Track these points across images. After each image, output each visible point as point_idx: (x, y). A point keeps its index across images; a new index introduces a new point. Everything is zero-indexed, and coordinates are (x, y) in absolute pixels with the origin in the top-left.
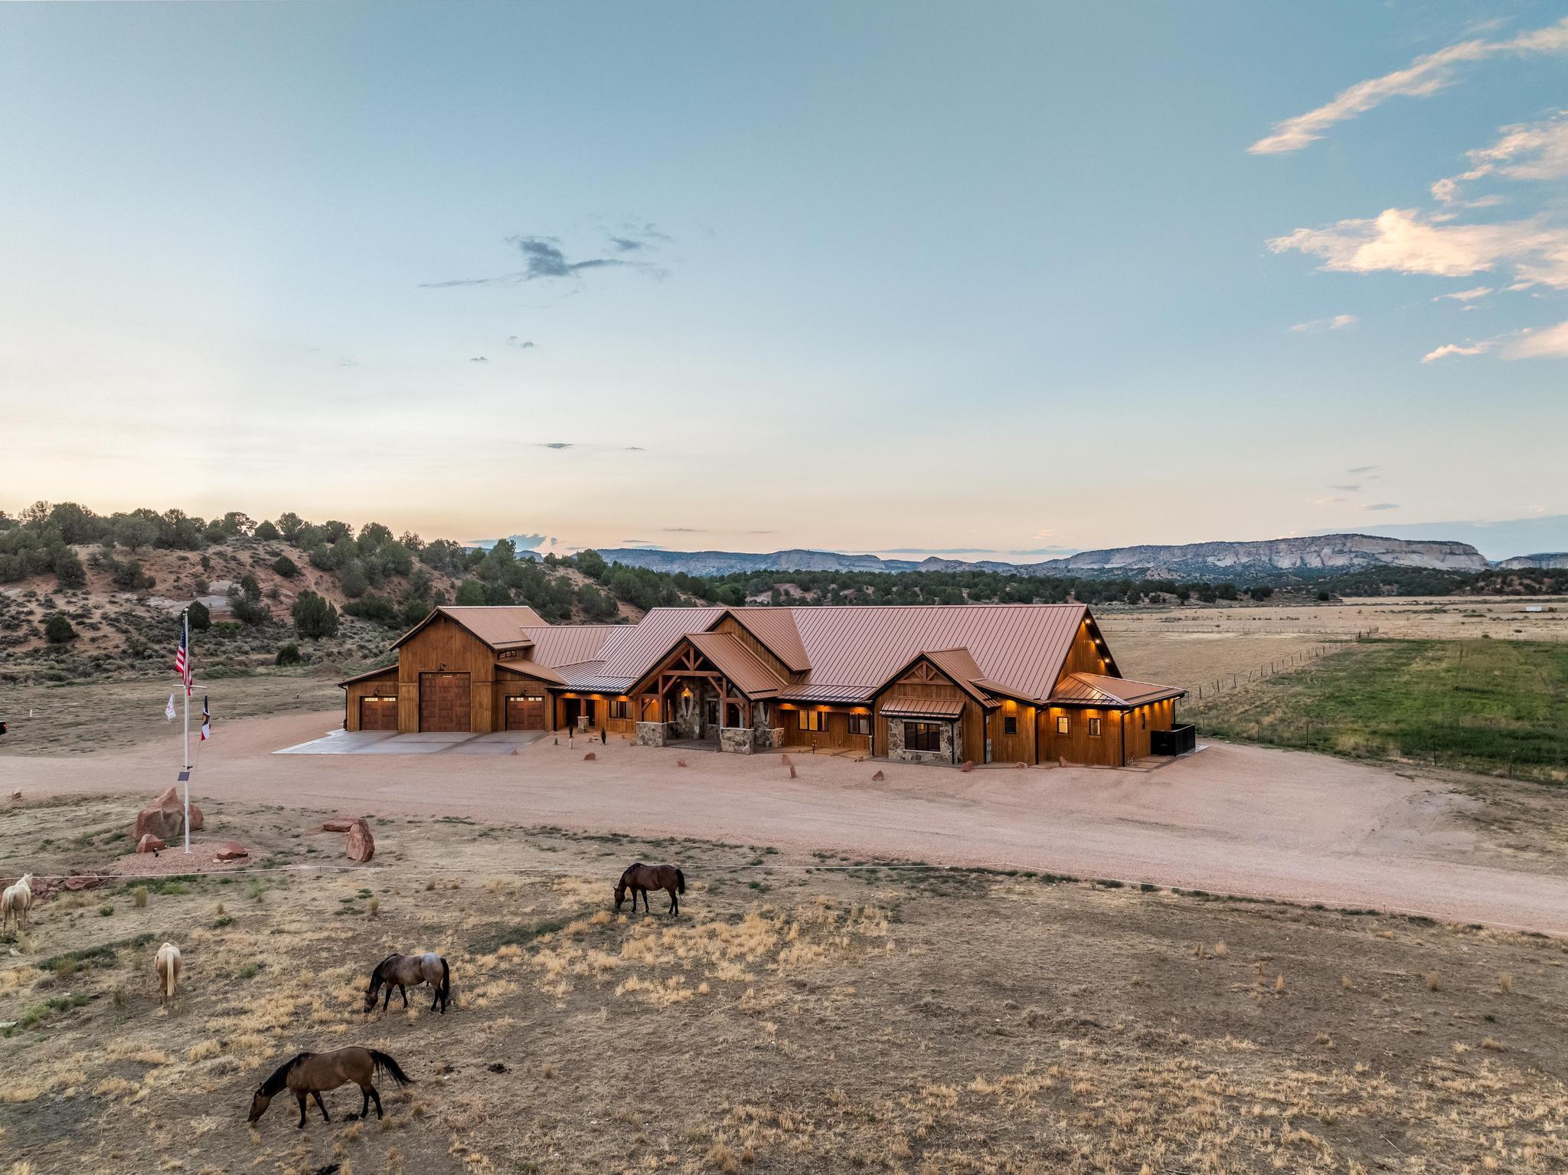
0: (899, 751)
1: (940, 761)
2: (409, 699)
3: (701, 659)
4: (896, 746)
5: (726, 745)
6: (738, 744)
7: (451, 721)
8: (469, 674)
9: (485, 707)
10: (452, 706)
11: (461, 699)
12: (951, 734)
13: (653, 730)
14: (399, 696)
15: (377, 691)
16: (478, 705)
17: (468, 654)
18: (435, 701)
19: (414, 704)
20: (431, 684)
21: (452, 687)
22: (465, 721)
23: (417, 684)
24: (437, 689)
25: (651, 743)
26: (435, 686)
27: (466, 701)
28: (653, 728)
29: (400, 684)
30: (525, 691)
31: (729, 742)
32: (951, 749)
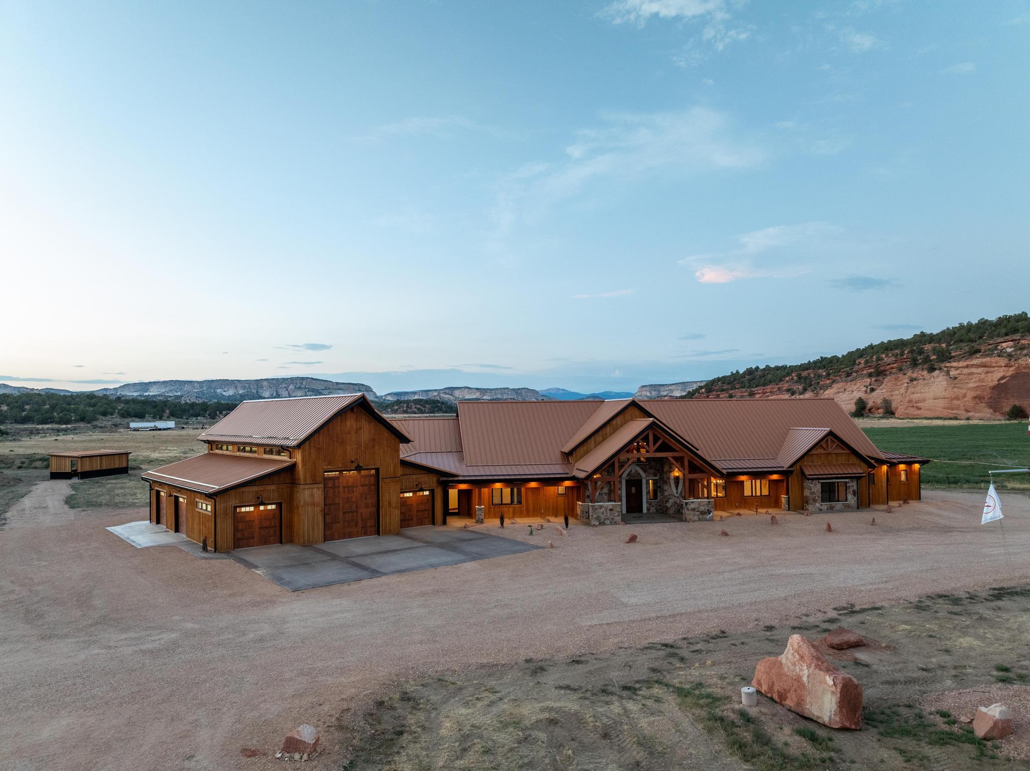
0: (818, 505)
1: (848, 508)
2: (313, 504)
3: (660, 442)
4: (815, 501)
5: (690, 515)
7: (356, 525)
8: (377, 470)
9: (394, 505)
10: (357, 508)
11: (366, 498)
12: (855, 488)
13: (611, 510)
14: (300, 502)
15: (258, 498)
16: (386, 503)
17: (377, 447)
18: (339, 504)
19: (318, 509)
20: (334, 484)
21: (357, 486)
22: (371, 523)
23: (322, 485)
24: (341, 489)
25: (608, 522)
26: (339, 487)
27: (371, 501)
28: (611, 507)
29: (301, 487)
30: (417, 485)
31: (692, 512)
32: (856, 498)
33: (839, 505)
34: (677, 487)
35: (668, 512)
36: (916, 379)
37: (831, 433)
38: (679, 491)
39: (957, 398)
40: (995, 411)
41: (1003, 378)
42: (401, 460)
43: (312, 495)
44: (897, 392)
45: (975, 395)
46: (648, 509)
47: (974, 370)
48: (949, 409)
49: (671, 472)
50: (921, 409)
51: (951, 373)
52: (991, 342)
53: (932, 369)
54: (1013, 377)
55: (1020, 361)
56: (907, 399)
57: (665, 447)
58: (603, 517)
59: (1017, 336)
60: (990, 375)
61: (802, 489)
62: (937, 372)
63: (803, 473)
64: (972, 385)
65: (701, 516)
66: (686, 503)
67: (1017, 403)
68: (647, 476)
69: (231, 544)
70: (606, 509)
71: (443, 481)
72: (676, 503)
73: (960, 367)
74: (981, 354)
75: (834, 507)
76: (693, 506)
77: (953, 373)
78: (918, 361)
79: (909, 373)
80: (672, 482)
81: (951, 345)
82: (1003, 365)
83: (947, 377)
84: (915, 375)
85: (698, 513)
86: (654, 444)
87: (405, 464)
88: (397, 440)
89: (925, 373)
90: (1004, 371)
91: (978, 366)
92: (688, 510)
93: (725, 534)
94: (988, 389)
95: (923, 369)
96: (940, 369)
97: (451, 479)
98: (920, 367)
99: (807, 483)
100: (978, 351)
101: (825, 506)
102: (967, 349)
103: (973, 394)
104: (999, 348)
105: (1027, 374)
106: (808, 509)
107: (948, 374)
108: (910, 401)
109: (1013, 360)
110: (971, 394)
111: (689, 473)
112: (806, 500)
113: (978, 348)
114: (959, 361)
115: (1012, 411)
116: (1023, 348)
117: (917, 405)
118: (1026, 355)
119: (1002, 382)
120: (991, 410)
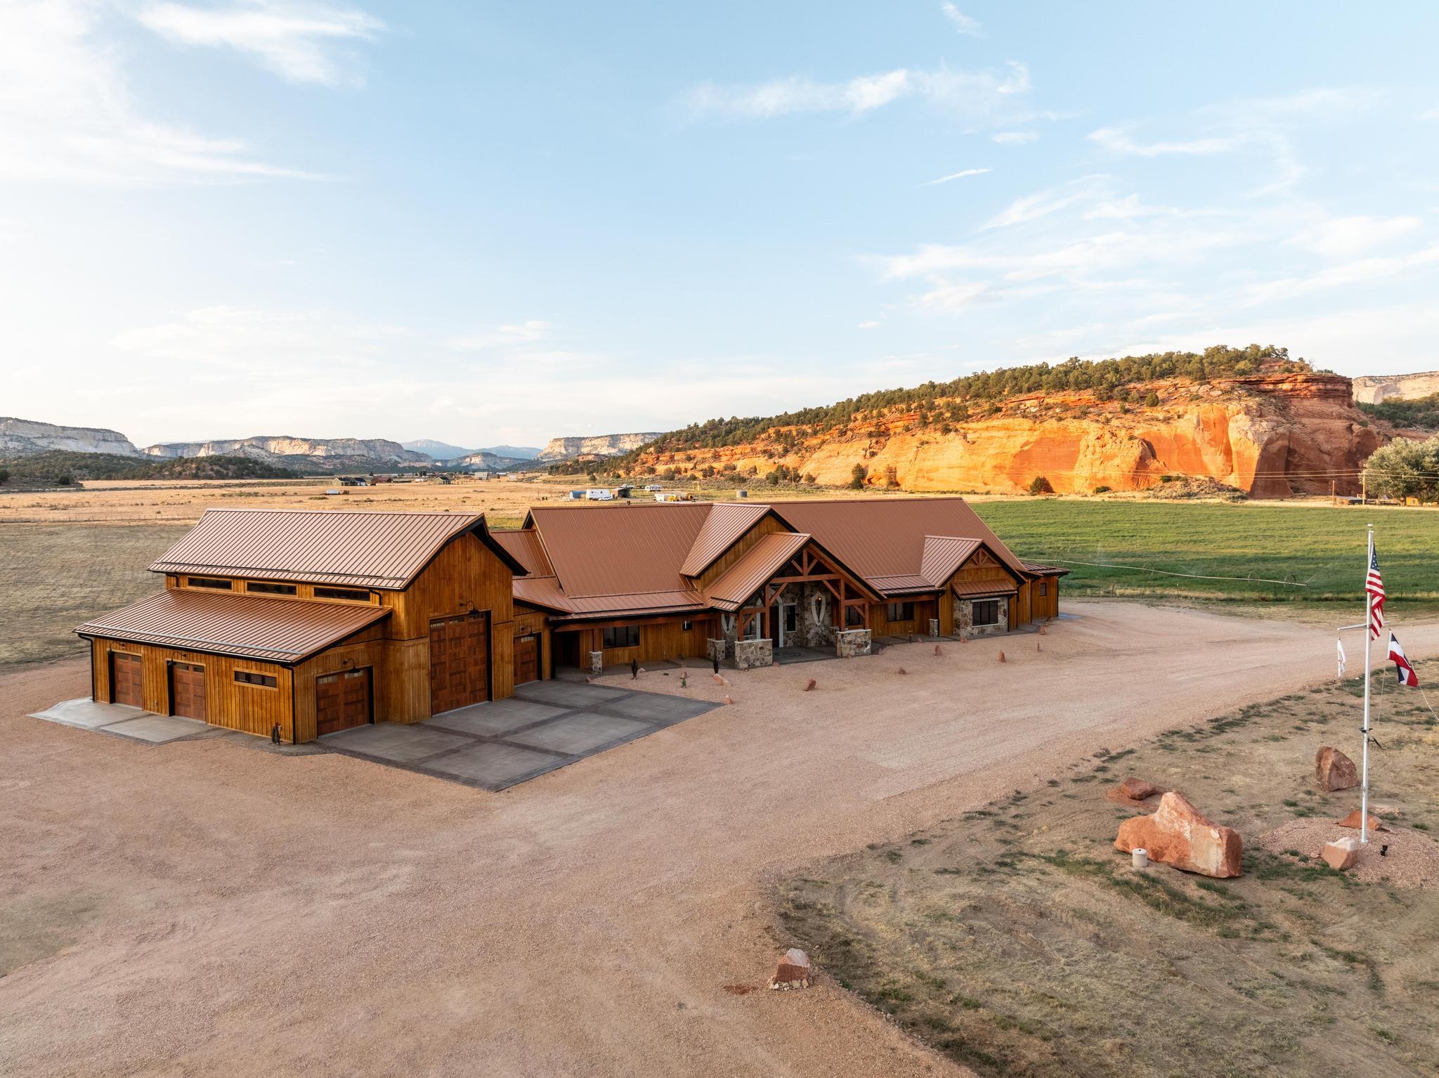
0: (969, 628)
1: (997, 633)
2: (419, 666)
3: (815, 562)
4: (966, 624)
5: (845, 649)
6: (860, 646)
7: (465, 690)
8: (488, 614)
9: (506, 659)
10: (465, 666)
11: (475, 653)
12: (1006, 607)
13: (761, 648)
14: (402, 664)
15: (345, 663)
16: (498, 658)
17: (488, 583)
18: (445, 663)
19: (424, 672)
20: (439, 636)
21: (465, 637)
22: (480, 685)
23: (427, 640)
24: (447, 642)
25: (758, 663)
26: (445, 639)
27: (480, 655)
28: (760, 646)
29: (405, 644)
30: (523, 629)
31: (849, 646)
32: (1006, 619)
33: (989, 628)
34: (819, 614)
35: (809, 645)
36: (927, 443)
37: (983, 546)
38: (821, 619)
39: (975, 468)
40: (1016, 484)
41: (1026, 444)
42: (514, 599)
43: (417, 655)
44: (903, 458)
45: (995, 464)
46: (785, 643)
47: (994, 433)
48: (965, 481)
49: (812, 596)
50: (932, 480)
51: (969, 436)
52: (1013, 399)
53: (946, 430)
54: (1039, 442)
55: (1045, 423)
56: (917, 467)
57: (820, 569)
58: (752, 657)
59: (1041, 393)
60: (1012, 440)
61: (952, 610)
62: (952, 433)
63: (953, 592)
64: (992, 451)
65: (857, 651)
66: (843, 635)
67: (1041, 476)
68: (784, 602)
69: (314, 731)
70: (756, 648)
71: (553, 621)
72: (817, 633)
73: (978, 430)
74: (1002, 413)
75: (984, 630)
76: (849, 638)
77: (970, 436)
78: (928, 419)
79: (919, 434)
80: (814, 608)
81: (967, 401)
82: (1028, 428)
83: (963, 441)
84: (925, 438)
86: (809, 564)
87: (519, 603)
88: (510, 572)
89: (938, 434)
90: (1028, 436)
91: (999, 428)
92: (844, 643)
93: (903, 672)
94: (1009, 456)
95: (935, 430)
96: (956, 430)
97: (562, 618)
98: (931, 426)
99: (957, 604)
100: (999, 410)
101: (976, 630)
102: (986, 407)
103: (993, 462)
104: (1022, 406)
105: (1053, 440)
106: (959, 635)
107: (965, 437)
108: (921, 470)
109: (1038, 422)
110: (990, 463)
111: (846, 598)
112: (957, 624)
113: (999, 405)
114: (978, 421)
115: (1035, 483)
116: (1049, 408)
117: (929, 475)
118: (1052, 417)
119: (1026, 448)
120: (1012, 483)
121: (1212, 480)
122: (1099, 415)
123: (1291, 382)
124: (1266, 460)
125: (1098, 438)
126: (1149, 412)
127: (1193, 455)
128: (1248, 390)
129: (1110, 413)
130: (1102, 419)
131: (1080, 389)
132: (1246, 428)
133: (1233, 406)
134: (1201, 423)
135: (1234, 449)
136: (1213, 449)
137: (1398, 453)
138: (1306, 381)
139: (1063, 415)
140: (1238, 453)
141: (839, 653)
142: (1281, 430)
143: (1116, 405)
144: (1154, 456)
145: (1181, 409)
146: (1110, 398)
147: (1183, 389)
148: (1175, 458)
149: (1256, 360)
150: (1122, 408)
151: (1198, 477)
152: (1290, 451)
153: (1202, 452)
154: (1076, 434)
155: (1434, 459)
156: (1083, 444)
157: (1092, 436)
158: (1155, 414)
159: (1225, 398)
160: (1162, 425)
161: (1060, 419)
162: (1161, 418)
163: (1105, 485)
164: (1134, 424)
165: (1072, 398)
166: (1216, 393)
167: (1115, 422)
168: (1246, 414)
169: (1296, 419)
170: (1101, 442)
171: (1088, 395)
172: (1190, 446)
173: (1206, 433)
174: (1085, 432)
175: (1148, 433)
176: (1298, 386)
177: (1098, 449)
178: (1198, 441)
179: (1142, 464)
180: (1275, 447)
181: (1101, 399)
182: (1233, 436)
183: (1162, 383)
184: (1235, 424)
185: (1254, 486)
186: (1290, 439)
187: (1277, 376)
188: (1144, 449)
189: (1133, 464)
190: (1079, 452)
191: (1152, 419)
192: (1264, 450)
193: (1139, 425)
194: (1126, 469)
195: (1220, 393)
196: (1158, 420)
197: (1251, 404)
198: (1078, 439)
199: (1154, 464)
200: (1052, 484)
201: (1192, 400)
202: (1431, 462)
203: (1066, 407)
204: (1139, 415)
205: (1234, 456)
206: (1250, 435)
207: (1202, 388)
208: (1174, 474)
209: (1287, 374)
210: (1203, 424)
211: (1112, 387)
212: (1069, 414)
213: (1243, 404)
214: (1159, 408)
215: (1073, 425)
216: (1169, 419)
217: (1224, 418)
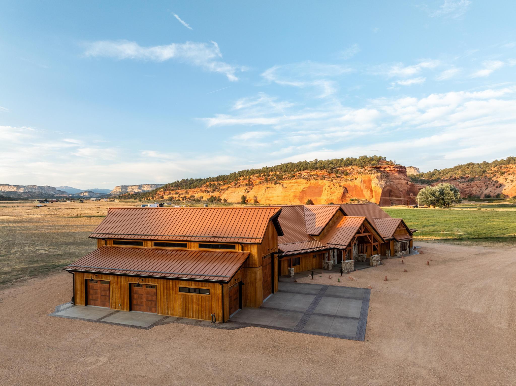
0: (400, 253)
1: (407, 254)
5: (373, 263)
7: (267, 289)
8: (272, 254)
9: (277, 274)
10: (268, 278)
12: (409, 244)
14: (256, 279)
15: (236, 280)
16: (275, 273)
17: (273, 240)
19: (261, 282)
21: (267, 265)
22: (271, 286)
27: (270, 273)
29: (256, 269)
32: (409, 249)
36: (269, 188)
37: (402, 221)
38: (356, 251)
39: (286, 196)
40: (301, 202)
41: (304, 188)
43: (260, 274)
44: (260, 193)
45: (294, 195)
47: (293, 184)
48: (283, 201)
50: (271, 201)
51: (284, 185)
52: (299, 173)
53: (276, 183)
54: (309, 188)
55: (311, 181)
56: (266, 196)
57: (366, 230)
58: (348, 268)
59: (308, 171)
60: (299, 187)
61: (394, 246)
62: (278, 184)
63: (395, 239)
64: (293, 191)
65: (377, 263)
67: (310, 199)
69: (228, 315)
70: (349, 264)
71: (280, 256)
73: (287, 183)
74: (295, 178)
75: (404, 253)
77: (285, 185)
78: (268, 179)
79: (265, 185)
81: (281, 173)
82: (305, 183)
83: (282, 187)
84: (268, 186)
85: (376, 261)
88: (278, 234)
89: (273, 185)
90: (305, 185)
91: (295, 183)
92: (373, 260)
93: (406, 271)
94: (299, 192)
95: (272, 183)
96: (280, 183)
97: (282, 254)
98: (269, 182)
99: (396, 243)
100: (294, 176)
101: (402, 253)
102: (290, 175)
103: (293, 194)
104: (302, 175)
105: (314, 187)
106: (397, 255)
107: (283, 186)
108: (267, 197)
109: (308, 181)
110: (292, 195)
111: (373, 242)
112: (396, 251)
113: (294, 175)
114: (287, 180)
115: (308, 201)
116: (311, 176)
117: (270, 199)
118: (313, 179)
119: (304, 190)
120: (300, 202)
121: (366, 200)
122: (329, 178)
123: (389, 168)
124: (384, 194)
125: (329, 186)
126: (345, 177)
127: (360, 192)
128: (377, 170)
129: (333, 177)
130: (330, 179)
131: (322, 170)
132: (377, 183)
133: (373, 176)
134: (363, 181)
135: (373, 190)
136: (367, 190)
137: (428, 191)
138: (394, 168)
139: (317, 178)
140: (375, 191)
141: (371, 264)
142: (388, 184)
143: (334, 175)
144: (348, 193)
145: (356, 177)
146: (332, 173)
147: (355, 170)
148: (354, 193)
149: (377, 160)
150: (336, 176)
151: (362, 199)
152: (390, 191)
153: (363, 191)
154: (321, 185)
155: (439, 193)
156: (324, 188)
157: (327, 185)
158: (347, 178)
159: (370, 173)
160: (350, 182)
161: (316, 180)
162: (349, 179)
163: (332, 202)
164: (341, 181)
165: (319, 173)
166: (367, 171)
167: (334, 181)
168: (377, 178)
169: (391, 180)
170: (330, 187)
171: (324, 171)
172: (359, 189)
173: (364, 184)
174: (325, 184)
175: (346, 185)
176: (392, 169)
177: (329, 190)
178: (362, 187)
179: (344, 195)
180: (386, 189)
181: (329, 173)
182: (373, 185)
183: (348, 168)
184: (374, 182)
185: (380, 202)
186: (390, 187)
187: (385, 166)
188: (344, 190)
189: (341, 195)
190: (323, 191)
191: (347, 180)
192: (383, 190)
193: (342, 182)
194: (339, 197)
195: (368, 171)
196: (348, 180)
197: (378, 175)
198: (322, 187)
199: (348, 195)
200: (314, 202)
201: (359, 173)
202: (438, 194)
203: (317, 176)
204: (342, 178)
205: (373, 192)
206: (379, 185)
207: (362, 170)
208: (354, 198)
209: (387, 165)
210: (363, 182)
211: (332, 169)
212: (319, 178)
213: (376, 175)
214: (349, 176)
215: (320, 182)
216: (352, 180)
217: (370, 179)
